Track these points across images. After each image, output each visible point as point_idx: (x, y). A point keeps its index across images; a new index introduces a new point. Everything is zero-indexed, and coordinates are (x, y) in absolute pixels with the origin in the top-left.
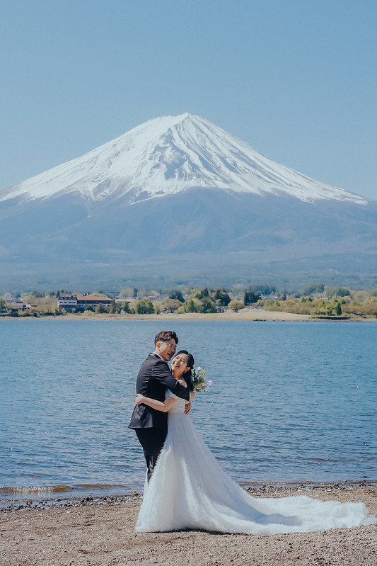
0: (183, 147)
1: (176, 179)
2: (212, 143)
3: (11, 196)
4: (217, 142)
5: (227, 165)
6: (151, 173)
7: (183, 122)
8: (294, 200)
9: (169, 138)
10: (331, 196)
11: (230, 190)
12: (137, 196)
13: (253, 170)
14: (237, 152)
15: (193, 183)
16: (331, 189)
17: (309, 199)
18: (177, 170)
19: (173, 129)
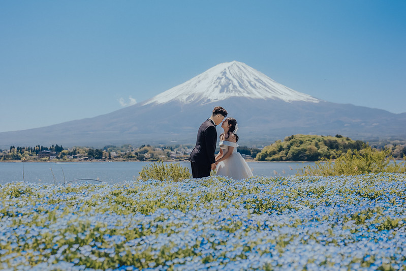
0: (231, 77)
1: (224, 93)
2: (245, 75)
3: (149, 102)
4: (247, 74)
5: (251, 85)
6: (214, 90)
7: (232, 65)
8: (282, 102)
9: (224, 73)
10: (302, 99)
11: (250, 97)
12: (205, 101)
13: (264, 87)
14: (257, 78)
15: (232, 94)
16: (303, 95)
17: (289, 101)
18: (226, 88)
19: (227, 69)
